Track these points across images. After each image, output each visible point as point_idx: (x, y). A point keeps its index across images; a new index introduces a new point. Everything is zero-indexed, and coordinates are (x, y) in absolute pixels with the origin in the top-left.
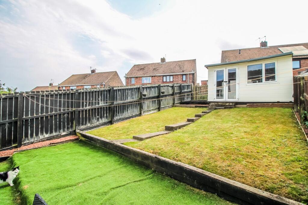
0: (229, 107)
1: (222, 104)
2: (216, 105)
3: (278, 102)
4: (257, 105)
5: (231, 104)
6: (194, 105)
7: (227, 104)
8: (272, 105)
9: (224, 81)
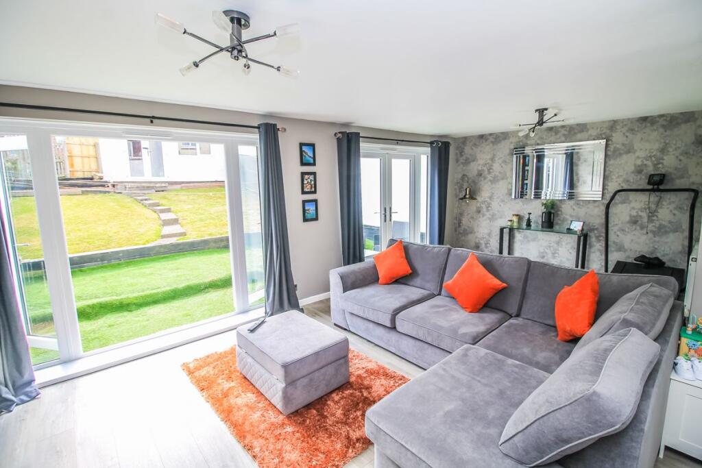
0: (161, 189)
1: (148, 185)
2: (137, 187)
5: (164, 185)
9: (143, 146)
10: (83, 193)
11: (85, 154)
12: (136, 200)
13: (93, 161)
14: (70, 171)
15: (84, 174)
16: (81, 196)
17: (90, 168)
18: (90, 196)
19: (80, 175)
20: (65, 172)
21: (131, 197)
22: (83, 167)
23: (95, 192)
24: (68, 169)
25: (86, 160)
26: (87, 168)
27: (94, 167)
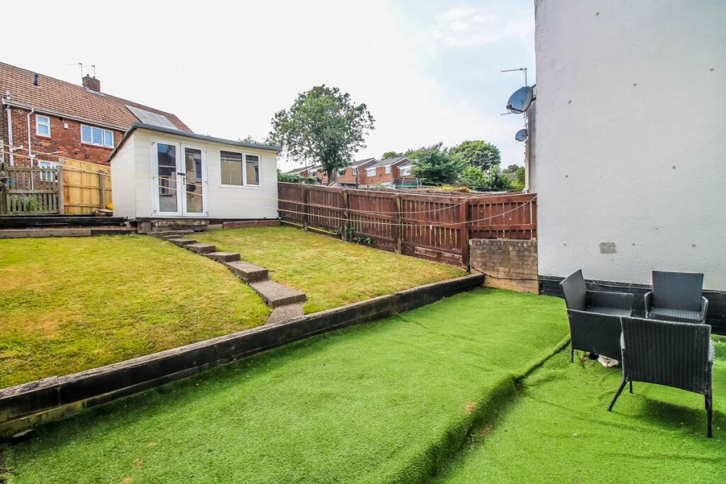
0: (199, 229)
1: (184, 223)
2: (169, 226)
3: (265, 219)
4: (239, 224)
5: (203, 223)
6: (89, 229)
7: (196, 224)
8: (258, 223)
9: (178, 170)
10: (93, 234)
11: (85, 184)
12: (174, 243)
13: (95, 194)
14: (65, 206)
15: (82, 210)
16: (90, 239)
17: (91, 203)
18: (103, 238)
19: (77, 211)
20: (57, 208)
21: (165, 239)
22: (82, 201)
23: (110, 233)
24: (63, 203)
25: (86, 192)
26: (86, 203)
27: (96, 202)
